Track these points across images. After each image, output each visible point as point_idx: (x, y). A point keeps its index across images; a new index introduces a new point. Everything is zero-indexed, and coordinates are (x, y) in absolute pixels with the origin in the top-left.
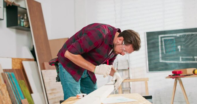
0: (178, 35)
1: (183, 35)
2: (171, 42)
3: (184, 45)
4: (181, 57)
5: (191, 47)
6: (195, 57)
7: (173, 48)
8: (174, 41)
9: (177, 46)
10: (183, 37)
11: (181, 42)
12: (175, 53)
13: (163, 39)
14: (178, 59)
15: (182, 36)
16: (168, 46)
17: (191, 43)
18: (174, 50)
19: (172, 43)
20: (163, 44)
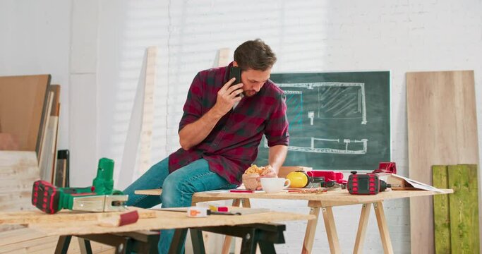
0: (311, 86)
1: (322, 87)
2: (294, 102)
3: (322, 111)
4: (313, 139)
5: (338, 116)
6: (347, 141)
7: (298, 116)
8: (301, 100)
9: (306, 113)
10: (322, 91)
11: (317, 102)
12: (300, 128)
14: (307, 143)
15: (319, 89)
17: (339, 107)
18: (300, 121)
19: (295, 105)
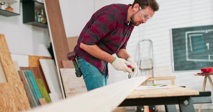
0: (207, 31)
1: (212, 32)
2: (199, 39)
4: (209, 56)
7: (201, 46)
8: (203, 38)
9: (205, 44)
11: (210, 38)
12: (203, 51)
13: (190, 36)
14: (207, 58)
15: (210, 33)
16: (196, 43)
18: (203, 47)
19: (200, 41)
20: (190, 41)
